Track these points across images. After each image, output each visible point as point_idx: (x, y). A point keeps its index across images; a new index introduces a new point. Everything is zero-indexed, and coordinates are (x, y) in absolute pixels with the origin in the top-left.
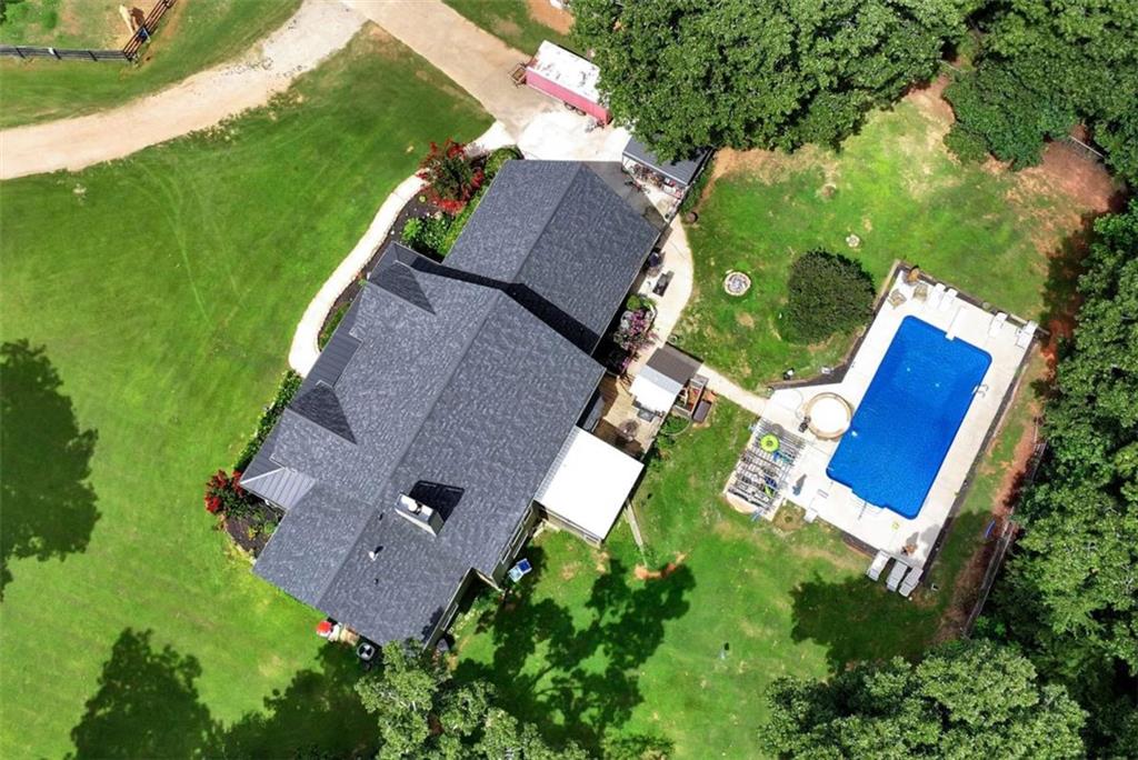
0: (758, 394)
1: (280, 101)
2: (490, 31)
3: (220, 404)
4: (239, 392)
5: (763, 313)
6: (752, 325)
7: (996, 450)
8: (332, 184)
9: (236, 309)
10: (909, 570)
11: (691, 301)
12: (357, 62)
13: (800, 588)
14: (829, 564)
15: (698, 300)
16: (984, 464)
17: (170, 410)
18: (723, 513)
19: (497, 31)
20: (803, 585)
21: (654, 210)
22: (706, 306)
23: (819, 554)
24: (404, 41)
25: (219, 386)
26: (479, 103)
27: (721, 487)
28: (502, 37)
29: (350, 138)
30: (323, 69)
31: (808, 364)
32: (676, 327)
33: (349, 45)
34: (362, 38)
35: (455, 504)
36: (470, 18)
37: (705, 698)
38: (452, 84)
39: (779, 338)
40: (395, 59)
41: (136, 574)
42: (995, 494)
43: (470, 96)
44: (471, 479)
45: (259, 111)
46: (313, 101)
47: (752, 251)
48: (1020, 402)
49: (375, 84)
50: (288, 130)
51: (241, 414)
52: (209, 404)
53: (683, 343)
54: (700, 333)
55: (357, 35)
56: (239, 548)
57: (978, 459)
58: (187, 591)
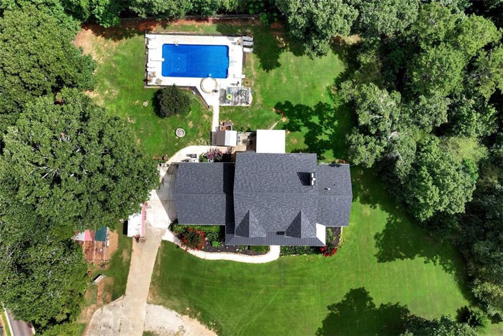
0: (212, 110)
1: (192, 315)
2: (130, 260)
3: (301, 272)
4: (295, 268)
5: (186, 121)
6: (191, 122)
7: (194, 31)
8: (212, 281)
9: (269, 286)
10: (244, 40)
11: (193, 145)
12: (165, 298)
13: (266, 70)
14: (254, 64)
15: (192, 143)
16: (199, 33)
17: (311, 287)
18: (255, 103)
19: (129, 257)
20: (264, 70)
21: (168, 171)
22: (192, 139)
23: (253, 69)
24: (149, 287)
25: (296, 276)
26: (159, 249)
27: (247, 107)
28: (130, 255)
29: (193, 284)
30: (173, 308)
31: (195, 99)
32: (204, 145)
33: (160, 304)
34: (155, 302)
35: (303, 173)
36: (128, 269)
37: (310, 84)
38: (156, 261)
39: (191, 112)
40: (157, 286)
41: (362, 267)
42: (207, 25)
43: (158, 253)
44: (293, 172)
45: (199, 320)
46: (187, 304)
47: (166, 134)
48: (174, 30)
49: (170, 287)
50: (201, 306)
51: (301, 264)
52: (303, 276)
53: (208, 140)
54: (202, 137)
55: (155, 304)
56: (340, 240)
57: (199, 35)
58: (359, 249)
